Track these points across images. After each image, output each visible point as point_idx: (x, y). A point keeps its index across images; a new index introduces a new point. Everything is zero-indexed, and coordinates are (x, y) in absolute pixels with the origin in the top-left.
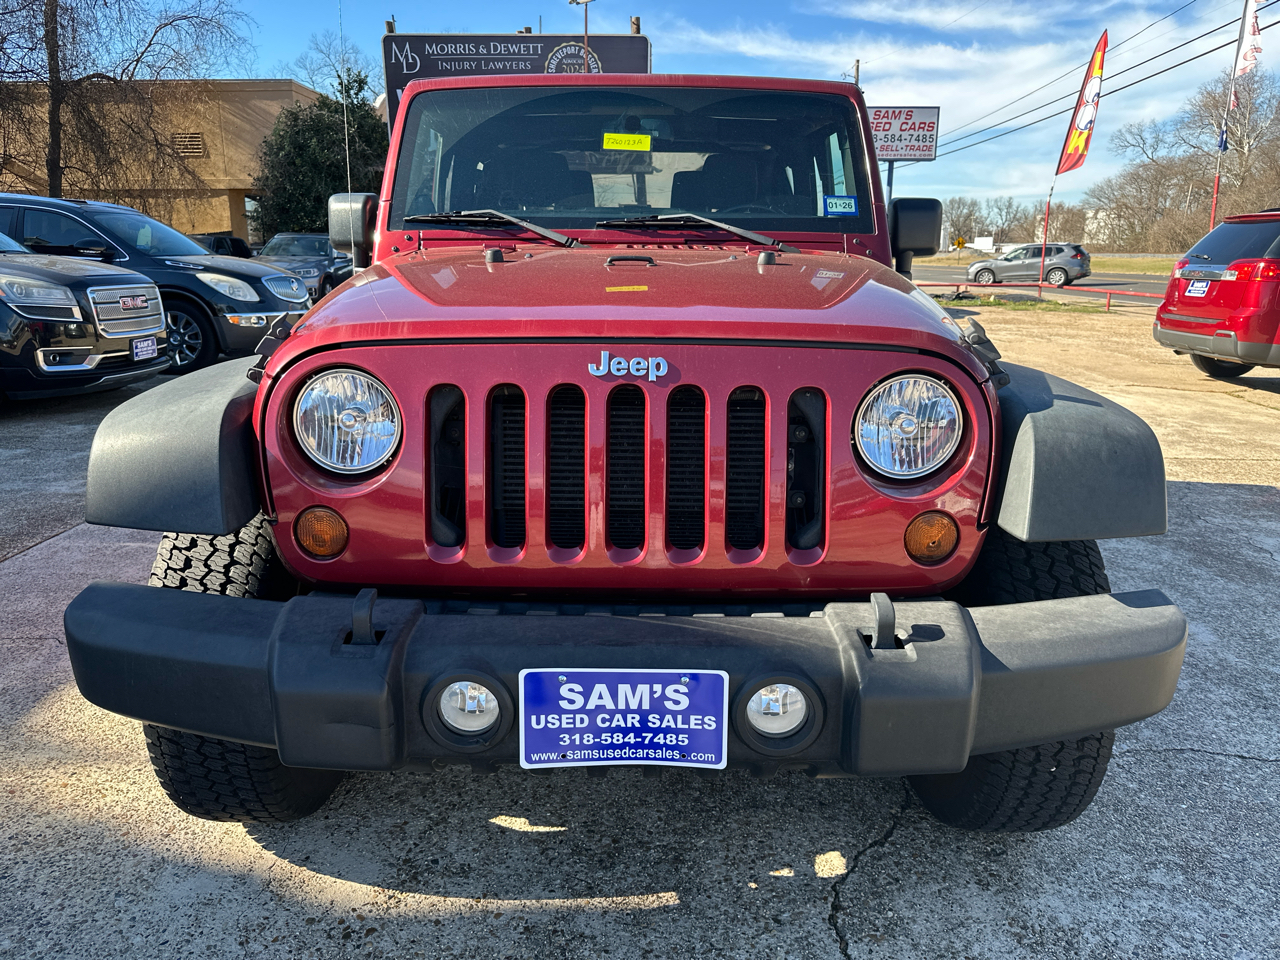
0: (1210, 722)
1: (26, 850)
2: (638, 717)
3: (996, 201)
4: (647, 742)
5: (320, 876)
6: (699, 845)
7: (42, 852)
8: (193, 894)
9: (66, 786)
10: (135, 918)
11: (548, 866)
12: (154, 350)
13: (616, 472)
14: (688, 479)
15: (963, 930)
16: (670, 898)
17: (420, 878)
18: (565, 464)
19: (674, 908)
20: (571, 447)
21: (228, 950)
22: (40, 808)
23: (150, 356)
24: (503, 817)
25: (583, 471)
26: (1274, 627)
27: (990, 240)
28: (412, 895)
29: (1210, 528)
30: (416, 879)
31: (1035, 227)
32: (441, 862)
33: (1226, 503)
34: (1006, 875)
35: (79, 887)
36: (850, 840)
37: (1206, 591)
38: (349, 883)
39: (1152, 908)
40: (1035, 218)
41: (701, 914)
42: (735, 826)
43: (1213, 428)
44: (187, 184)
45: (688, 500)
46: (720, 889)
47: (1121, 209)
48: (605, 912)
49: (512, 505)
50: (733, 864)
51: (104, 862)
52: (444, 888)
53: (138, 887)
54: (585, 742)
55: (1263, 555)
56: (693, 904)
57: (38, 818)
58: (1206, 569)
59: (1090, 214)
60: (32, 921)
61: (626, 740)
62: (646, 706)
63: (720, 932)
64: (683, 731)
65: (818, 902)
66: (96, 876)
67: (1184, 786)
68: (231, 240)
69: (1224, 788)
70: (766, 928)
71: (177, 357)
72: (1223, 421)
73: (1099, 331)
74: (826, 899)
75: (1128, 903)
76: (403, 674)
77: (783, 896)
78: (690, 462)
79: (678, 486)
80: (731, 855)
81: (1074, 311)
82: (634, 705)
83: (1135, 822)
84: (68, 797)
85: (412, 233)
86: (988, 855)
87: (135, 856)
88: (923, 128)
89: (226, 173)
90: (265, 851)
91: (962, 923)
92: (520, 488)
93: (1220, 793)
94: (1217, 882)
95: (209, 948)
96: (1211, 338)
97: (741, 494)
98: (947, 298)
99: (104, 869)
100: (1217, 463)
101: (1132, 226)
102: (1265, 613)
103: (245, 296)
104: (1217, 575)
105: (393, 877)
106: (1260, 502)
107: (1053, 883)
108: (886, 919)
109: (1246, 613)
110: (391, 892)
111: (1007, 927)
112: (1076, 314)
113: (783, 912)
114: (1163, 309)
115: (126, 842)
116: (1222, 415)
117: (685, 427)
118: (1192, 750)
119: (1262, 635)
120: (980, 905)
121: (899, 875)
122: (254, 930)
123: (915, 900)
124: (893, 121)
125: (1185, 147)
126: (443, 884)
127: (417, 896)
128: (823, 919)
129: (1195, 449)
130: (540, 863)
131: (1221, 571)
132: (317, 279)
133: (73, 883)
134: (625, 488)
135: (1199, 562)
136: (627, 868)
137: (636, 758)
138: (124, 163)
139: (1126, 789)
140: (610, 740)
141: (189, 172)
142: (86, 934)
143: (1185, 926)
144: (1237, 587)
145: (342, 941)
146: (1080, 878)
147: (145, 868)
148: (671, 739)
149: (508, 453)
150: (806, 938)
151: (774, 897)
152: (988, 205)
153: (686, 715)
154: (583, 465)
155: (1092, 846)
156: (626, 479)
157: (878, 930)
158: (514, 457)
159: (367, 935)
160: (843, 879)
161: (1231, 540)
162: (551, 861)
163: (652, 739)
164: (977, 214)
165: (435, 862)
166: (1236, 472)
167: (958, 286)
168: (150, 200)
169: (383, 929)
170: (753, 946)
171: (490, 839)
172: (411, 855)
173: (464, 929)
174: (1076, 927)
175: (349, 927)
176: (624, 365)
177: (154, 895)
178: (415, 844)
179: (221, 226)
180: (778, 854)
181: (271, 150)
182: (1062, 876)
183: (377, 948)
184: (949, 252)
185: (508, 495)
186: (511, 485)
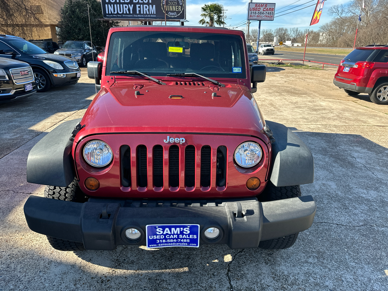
0: (331, 214)
1: (13, 259)
2: (177, 236)
3: (293, 29)
4: (179, 241)
5: (94, 265)
6: (194, 253)
7: (18, 260)
8: (60, 271)
9: (22, 239)
10: (45, 278)
11: (154, 261)
12: (31, 88)
13: (172, 165)
14: (191, 167)
15: (260, 276)
16: (186, 269)
17: (121, 265)
18: (158, 163)
19: (187, 272)
20: (159, 158)
21: (71, 287)
22: (15, 246)
23: (30, 89)
24: (142, 246)
25: (163, 165)
26: (352, 183)
27: (290, 42)
28: (119, 270)
29: (340, 150)
30: (120, 265)
31: (304, 38)
32: (126, 260)
33: (346, 141)
34: (272, 260)
35: (29, 270)
36: (233, 251)
37: (336, 171)
38: (102, 267)
39: (308, 269)
40: (304, 35)
41: (194, 274)
42: (204, 247)
43: (347, 114)
44: (36, 23)
45: (191, 172)
46: (199, 266)
47: (330, 33)
48: (169, 274)
49: (144, 174)
50: (203, 259)
51: (35, 262)
52: (127, 267)
53: (45, 269)
54: (163, 242)
55: (353, 159)
56: (192, 271)
57: (15, 249)
58: (337, 164)
59: (321, 34)
60: (18, 280)
61: (174, 241)
62: (179, 233)
63: (199, 278)
64: (188, 239)
65: (224, 269)
66: (33, 266)
67: (321, 233)
68: (52, 43)
69: (331, 234)
70: (210, 277)
71: (38, 87)
72: (350, 111)
73: (319, 77)
74: (226, 268)
75: (302, 268)
76: (116, 226)
77: (215, 268)
78: (191, 162)
79: (188, 168)
80: (202, 256)
81: (313, 69)
82: (176, 233)
83: (307, 244)
84: (23, 243)
85: (113, 76)
86: (268, 254)
87: (44, 260)
88: (270, 10)
89: (49, 19)
90: (79, 258)
91: (260, 274)
92: (146, 169)
93: (330, 235)
94: (325, 261)
95: (66, 286)
96: (349, 85)
97: (205, 170)
98: (276, 64)
99: (35, 264)
100: (346, 127)
101: (333, 38)
102: (351, 178)
103: (59, 68)
104: (340, 166)
105: (114, 265)
106: (355, 141)
107: (284, 262)
108: (241, 273)
109: (346, 178)
110: (113, 269)
111: (271, 275)
112: (313, 70)
113: (215, 272)
114: (337, 75)
115: (40, 256)
116: (350, 109)
117: (190, 153)
118: (325, 222)
119: (349, 186)
120: (265, 269)
121: (245, 261)
122: (78, 281)
123: (249, 268)
124: (261, 8)
125: (351, 13)
126: (127, 266)
127: (120, 270)
128: (225, 274)
129: (340, 121)
130: (152, 260)
131: (341, 164)
132: (80, 56)
133: (28, 269)
134: (174, 169)
135: (336, 162)
136: (175, 260)
137: (176, 245)
138: (15, 15)
139: (306, 234)
140: (169, 241)
141: (37, 19)
142: (33, 283)
143: (315, 274)
144: (345, 170)
145: (101, 284)
146: (291, 261)
147: (46, 263)
148: (185, 241)
149: (142, 160)
150: (221, 279)
151: (213, 268)
152: (290, 30)
153: (189, 235)
154: (163, 163)
155: (295, 251)
156: (174, 167)
157: (239, 277)
158: (144, 161)
159: (107, 282)
160: (231, 262)
161: (345, 154)
162: (155, 259)
163: (180, 241)
164: (287, 33)
165: (125, 260)
166: (351, 130)
167: (279, 60)
168: (25, 28)
169: (112, 280)
170: (207, 282)
171: (139, 253)
172: (118, 258)
173: (133, 279)
174: (288, 275)
175: (102, 280)
176: (174, 140)
177: (50, 271)
178: (119, 255)
179: (48, 37)
180: (215, 255)
181: (64, 12)
182: (287, 260)
183: (110, 285)
184: (278, 45)
185: (142, 171)
186: (143, 168)
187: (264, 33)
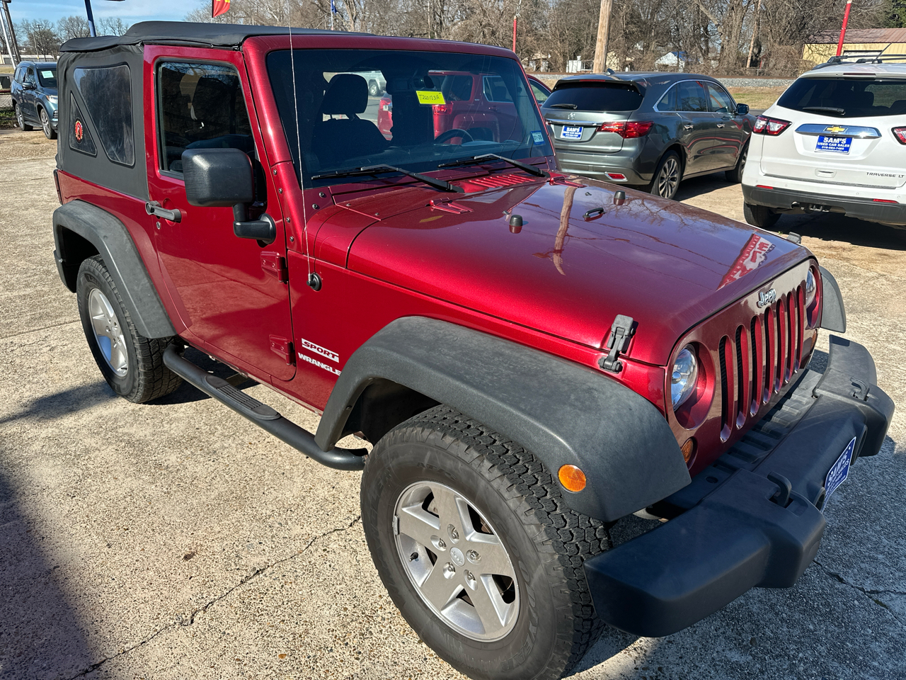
176: (767, 297)
187: (27, 29)
